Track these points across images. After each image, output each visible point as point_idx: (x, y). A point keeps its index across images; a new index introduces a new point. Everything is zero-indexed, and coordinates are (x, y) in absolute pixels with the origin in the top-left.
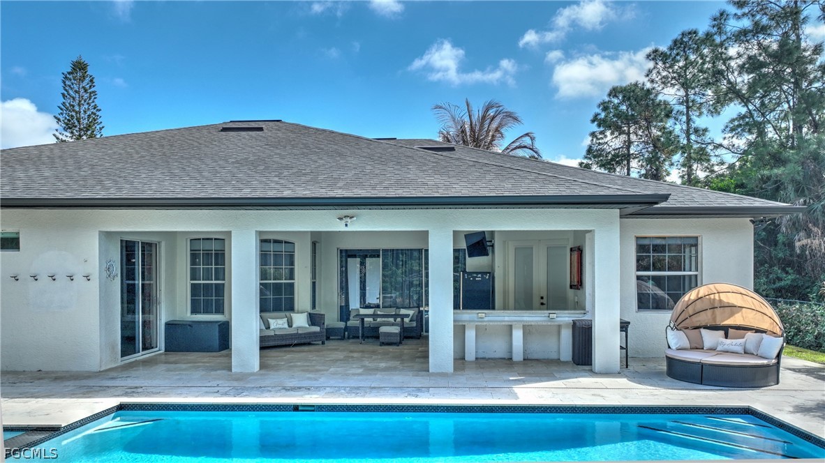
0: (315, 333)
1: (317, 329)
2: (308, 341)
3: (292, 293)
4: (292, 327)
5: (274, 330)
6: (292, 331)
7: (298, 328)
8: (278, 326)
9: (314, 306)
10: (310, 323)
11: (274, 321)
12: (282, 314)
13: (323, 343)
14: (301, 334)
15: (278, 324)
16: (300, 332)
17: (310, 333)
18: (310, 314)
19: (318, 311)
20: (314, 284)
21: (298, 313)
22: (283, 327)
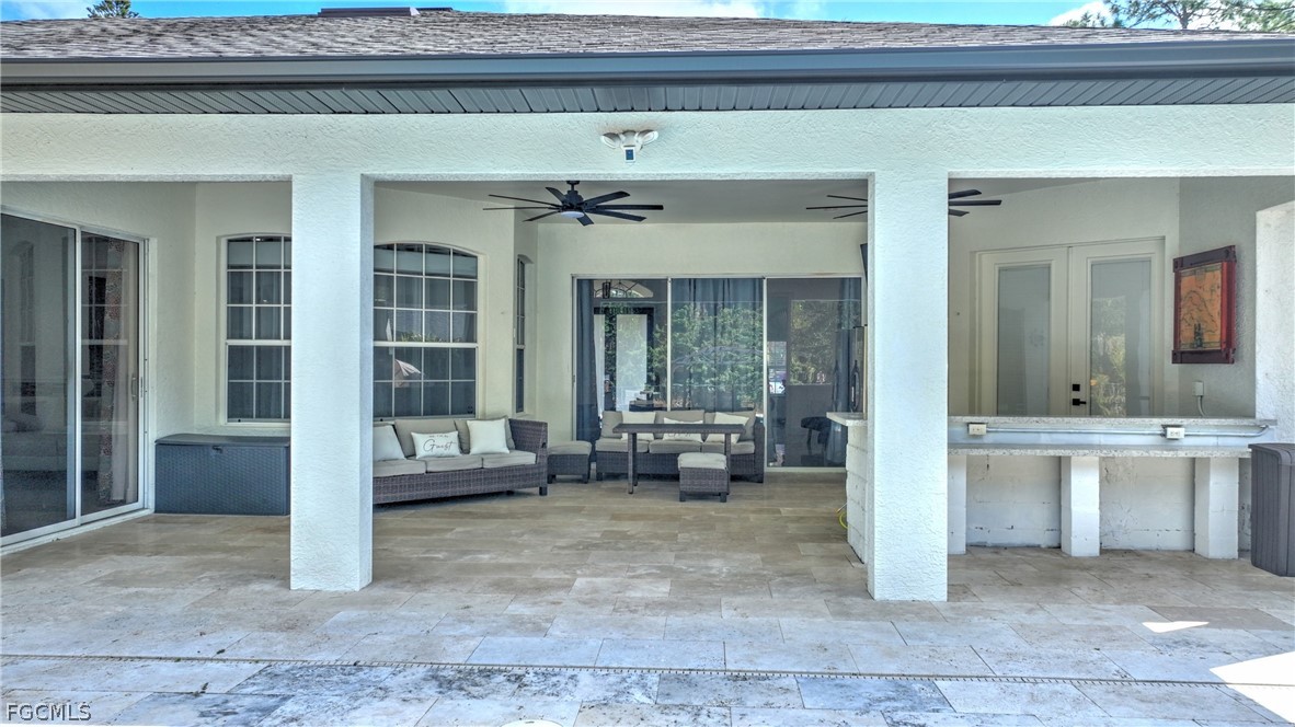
0: (524, 467)
1: (528, 458)
2: (506, 486)
3: (471, 373)
4: (469, 452)
5: (425, 461)
6: (468, 463)
7: (483, 456)
8: (436, 451)
9: (520, 406)
10: (512, 443)
11: (427, 437)
12: (447, 421)
13: (543, 492)
14: (491, 471)
15: (435, 444)
16: (488, 465)
17: (510, 469)
18: (511, 421)
19: (529, 414)
20: (520, 354)
21: (484, 419)
22: (446, 452)
